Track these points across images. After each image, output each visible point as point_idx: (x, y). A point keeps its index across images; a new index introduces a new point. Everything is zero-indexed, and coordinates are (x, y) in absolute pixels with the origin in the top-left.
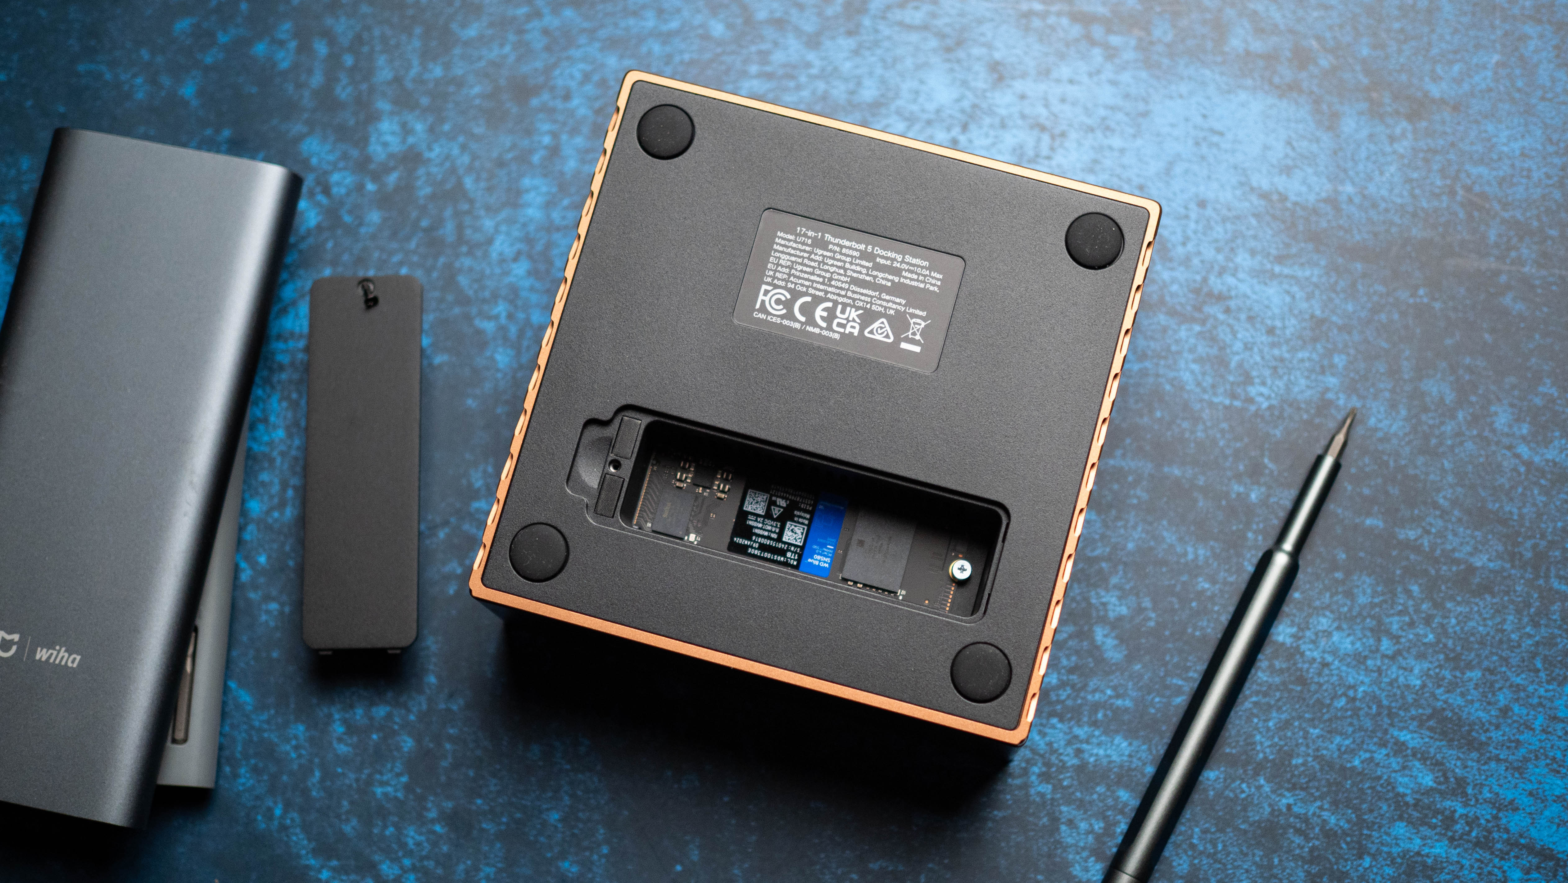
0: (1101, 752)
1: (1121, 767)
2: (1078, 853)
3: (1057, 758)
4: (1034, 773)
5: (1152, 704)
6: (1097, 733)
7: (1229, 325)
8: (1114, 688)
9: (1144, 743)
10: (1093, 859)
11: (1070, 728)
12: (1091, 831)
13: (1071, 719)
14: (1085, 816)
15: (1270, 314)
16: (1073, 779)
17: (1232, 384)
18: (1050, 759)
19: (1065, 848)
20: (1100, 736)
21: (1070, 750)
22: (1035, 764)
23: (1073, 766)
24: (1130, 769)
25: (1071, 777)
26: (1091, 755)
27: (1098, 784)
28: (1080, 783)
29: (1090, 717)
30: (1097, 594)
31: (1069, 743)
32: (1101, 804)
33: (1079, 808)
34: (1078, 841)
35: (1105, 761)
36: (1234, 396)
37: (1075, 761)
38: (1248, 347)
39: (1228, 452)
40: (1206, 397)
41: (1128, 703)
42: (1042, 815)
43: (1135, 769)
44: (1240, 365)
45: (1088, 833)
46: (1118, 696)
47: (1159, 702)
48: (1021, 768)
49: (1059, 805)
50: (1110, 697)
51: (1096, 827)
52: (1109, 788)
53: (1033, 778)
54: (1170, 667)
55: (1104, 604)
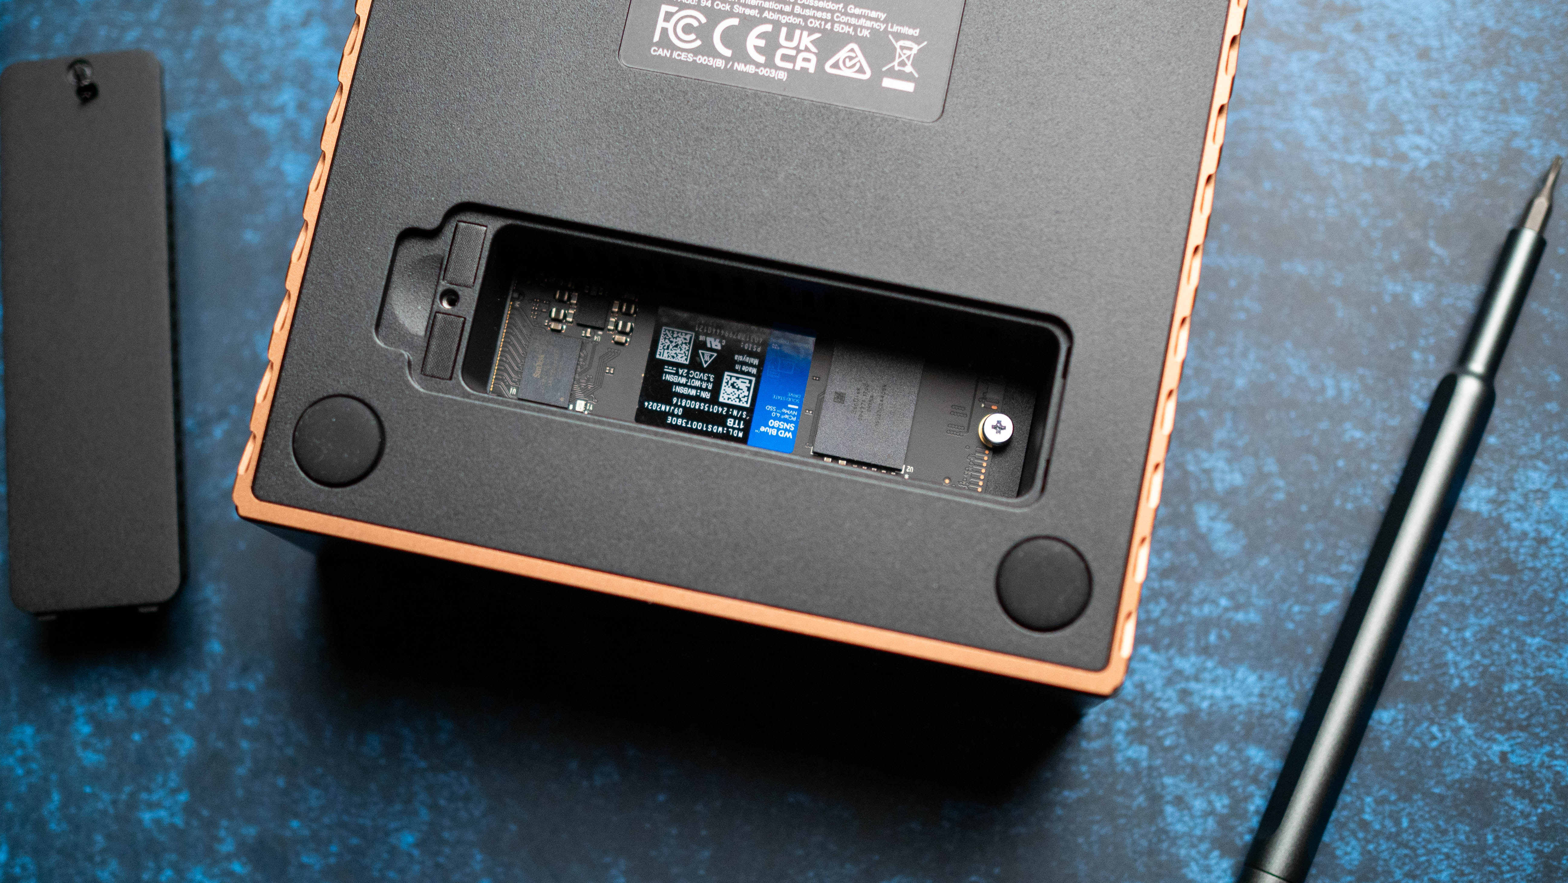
0: (1218, 692)
1: (1250, 712)
2: (1193, 846)
3: (1153, 706)
4: (1119, 730)
5: (1289, 616)
6: (1210, 664)
7: (1362, 49)
8: (1231, 596)
9: (1281, 675)
10: (1216, 853)
11: (1170, 660)
12: (1212, 812)
13: (1169, 647)
14: (1201, 790)
15: (1420, 29)
16: (1179, 736)
17: (1373, 134)
18: (1142, 708)
19: (1174, 840)
20: (1215, 668)
21: (1171, 693)
22: (1121, 717)
23: (1177, 716)
24: (1262, 716)
25: (1176, 733)
26: (1204, 698)
27: (1217, 741)
28: (1190, 741)
29: (1198, 641)
30: (1197, 457)
31: (1169, 682)
32: (1223, 771)
33: (1190, 778)
34: (1192, 829)
35: (1224, 706)
36: (1376, 152)
37: (1181, 709)
38: (1392, 79)
39: (1375, 234)
40: (1336, 156)
41: (1253, 617)
42: (1136, 792)
43: (1270, 715)
44: (1382, 106)
45: (1206, 814)
46: (1237, 608)
47: (1301, 612)
48: (1100, 724)
49: (1160, 776)
50: (1226, 609)
51: (1218, 805)
52: (1233, 745)
53: (1119, 738)
54: (1311, 558)
55: (1207, 472)
